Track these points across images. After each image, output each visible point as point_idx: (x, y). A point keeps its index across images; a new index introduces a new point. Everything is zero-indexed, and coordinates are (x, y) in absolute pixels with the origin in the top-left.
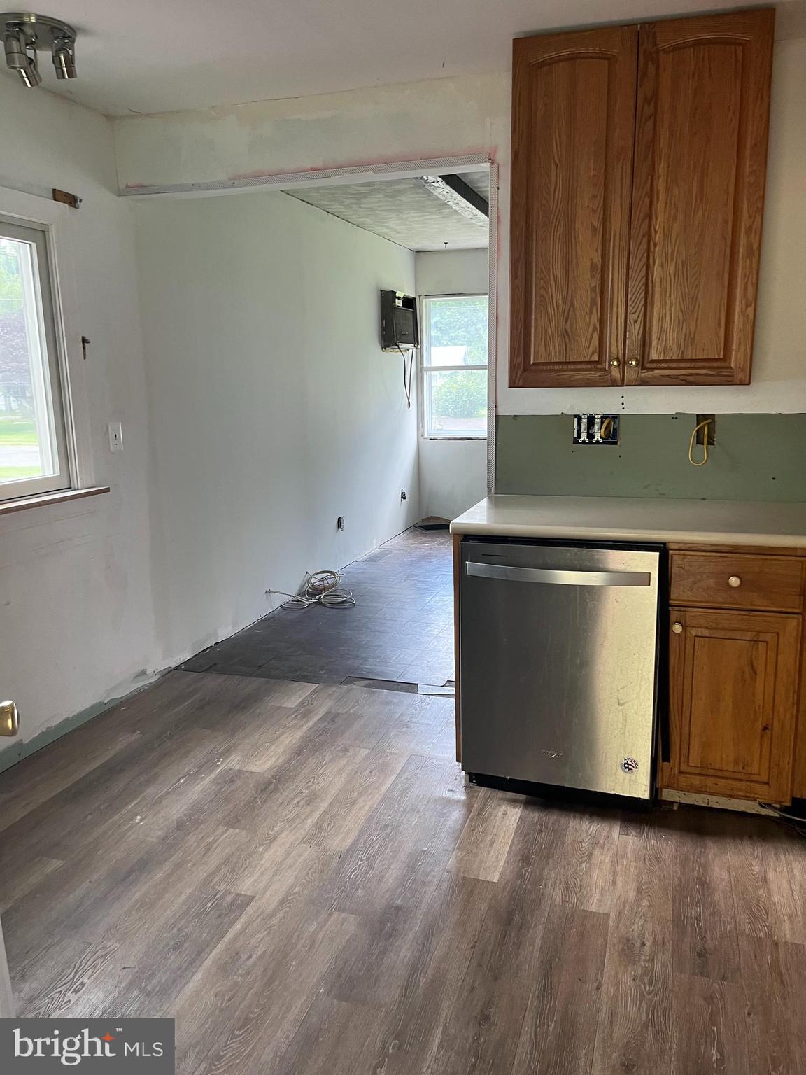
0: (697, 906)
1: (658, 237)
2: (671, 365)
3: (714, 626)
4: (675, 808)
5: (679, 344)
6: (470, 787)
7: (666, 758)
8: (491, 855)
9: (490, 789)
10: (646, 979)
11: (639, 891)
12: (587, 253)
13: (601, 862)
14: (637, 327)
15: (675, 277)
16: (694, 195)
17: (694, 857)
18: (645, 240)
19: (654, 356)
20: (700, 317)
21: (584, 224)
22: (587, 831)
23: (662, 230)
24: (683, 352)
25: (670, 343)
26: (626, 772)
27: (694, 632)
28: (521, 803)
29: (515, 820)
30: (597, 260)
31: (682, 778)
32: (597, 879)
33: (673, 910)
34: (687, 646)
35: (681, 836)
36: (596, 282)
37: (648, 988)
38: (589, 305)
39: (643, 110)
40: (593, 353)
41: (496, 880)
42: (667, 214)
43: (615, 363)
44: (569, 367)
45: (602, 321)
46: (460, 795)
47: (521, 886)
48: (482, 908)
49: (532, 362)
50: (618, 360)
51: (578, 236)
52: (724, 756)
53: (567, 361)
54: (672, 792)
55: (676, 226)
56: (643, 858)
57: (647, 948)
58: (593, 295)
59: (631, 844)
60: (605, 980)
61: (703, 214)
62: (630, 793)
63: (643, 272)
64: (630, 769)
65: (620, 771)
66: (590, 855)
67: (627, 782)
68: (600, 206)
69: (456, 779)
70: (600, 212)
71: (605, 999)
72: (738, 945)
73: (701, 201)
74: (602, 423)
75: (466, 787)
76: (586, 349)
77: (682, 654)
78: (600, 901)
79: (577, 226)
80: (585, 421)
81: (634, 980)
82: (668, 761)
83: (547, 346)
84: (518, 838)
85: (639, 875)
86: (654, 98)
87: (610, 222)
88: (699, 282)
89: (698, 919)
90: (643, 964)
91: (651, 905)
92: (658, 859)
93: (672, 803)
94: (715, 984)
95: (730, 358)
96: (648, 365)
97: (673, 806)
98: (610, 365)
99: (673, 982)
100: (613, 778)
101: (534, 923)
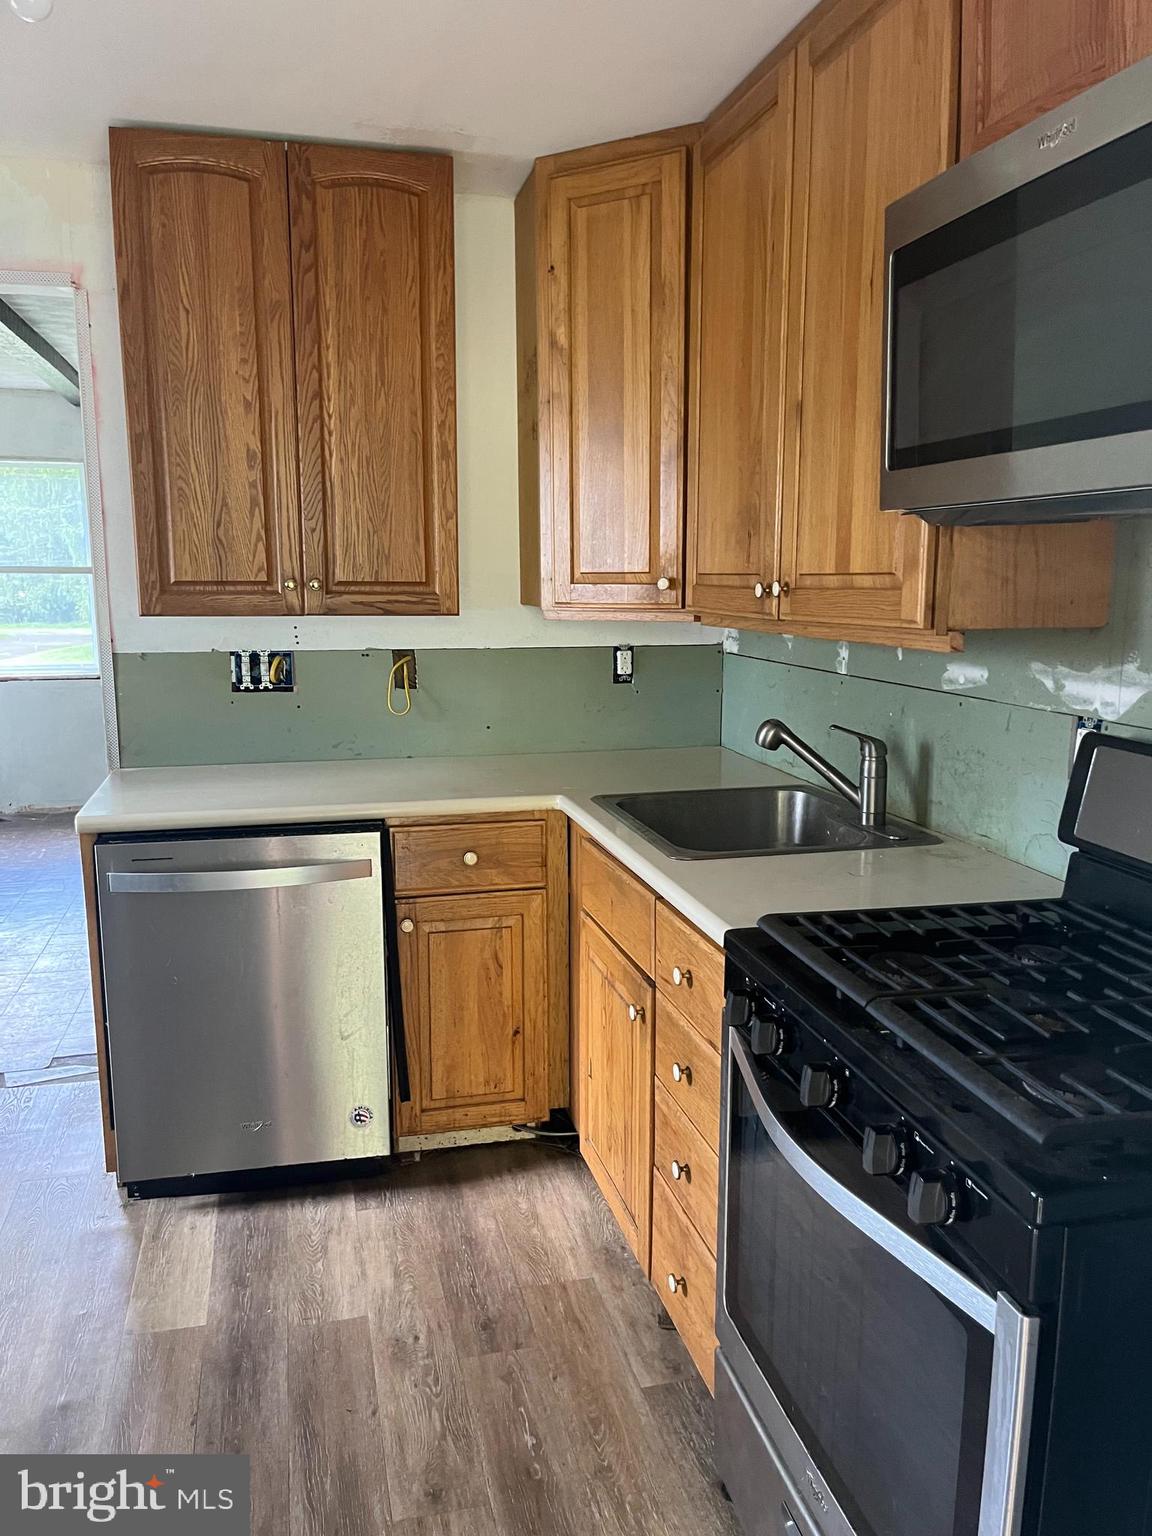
0: (469, 1271)
1: (333, 424)
2: (363, 588)
3: (450, 915)
4: (417, 1159)
5: (371, 563)
6: (131, 1205)
7: (406, 1096)
8: (186, 1291)
9: (162, 1199)
10: (430, 1380)
11: (397, 1275)
12: (241, 434)
13: (341, 1254)
14: (316, 539)
15: (359, 477)
16: (374, 376)
17: (452, 1212)
18: (317, 426)
19: (340, 576)
20: (393, 529)
21: (234, 395)
22: (313, 1219)
23: (337, 415)
24: (377, 572)
25: (360, 560)
26: (359, 1126)
27: (426, 928)
28: (214, 1206)
29: (211, 1233)
30: (256, 445)
31: (425, 1118)
32: (342, 1276)
33: (443, 1284)
34: (420, 947)
35: (432, 1191)
36: (256, 475)
37: (434, 1390)
38: (249, 506)
39: (300, 258)
40: (260, 570)
41: (203, 1322)
42: (342, 394)
43: (291, 585)
44: (227, 588)
45: (268, 528)
46: (118, 1220)
47: (241, 1319)
48: (194, 1366)
49: (172, 580)
50: (295, 581)
51: (226, 412)
52: (473, 1077)
53: (224, 580)
54: (412, 1139)
55: (354, 412)
56: (392, 1232)
57: (422, 1340)
58: (254, 492)
59: (374, 1219)
60: (381, 1398)
61: (387, 401)
62: (364, 1153)
63: (318, 467)
64: (362, 1121)
65: (351, 1128)
66: (325, 1249)
67: (360, 1139)
68: (253, 376)
69: (105, 1199)
70: (253, 385)
71: (386, 1423)
72: (524, 1301)
73: (383, 384)
74: (270, 664)
75: (125, 1206)
76: (247, 564)
77: (415, 959)
78: (352, 1303)
79: (223, 398)
80: (246, 660)
81: (416, 1386)
82: (409, 1100)
83: (194, 558)
84: (222, 1255)
85: (393, 1254)
86: (312, 243)
87: (269, 397)
88: (389, 485)
89: (473, 1286)
90: (421, 1363)
91: (415, 1288)
92: (411, 1230)
93: (411, 1154)
94: (510, 1357)
95: (434, 583)
96: (335, 588)
97: (413, 1157)
98: (283, 587)
99: (462, 1370)
100: (342, 1136)
101: (271, 1361)
